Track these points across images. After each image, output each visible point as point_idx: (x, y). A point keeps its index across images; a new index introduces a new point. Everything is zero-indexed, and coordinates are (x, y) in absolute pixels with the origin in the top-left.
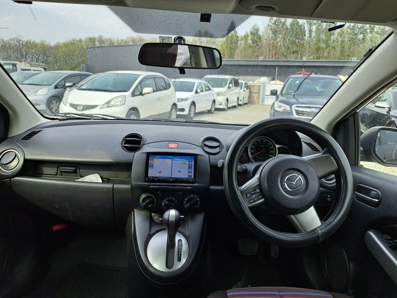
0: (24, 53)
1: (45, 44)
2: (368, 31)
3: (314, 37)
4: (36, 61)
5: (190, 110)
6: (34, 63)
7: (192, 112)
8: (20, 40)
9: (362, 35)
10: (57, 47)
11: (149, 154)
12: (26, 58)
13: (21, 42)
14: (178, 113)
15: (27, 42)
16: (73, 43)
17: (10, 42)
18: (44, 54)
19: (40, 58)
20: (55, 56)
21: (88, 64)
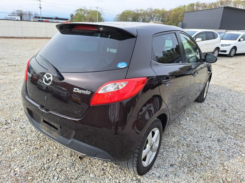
0: (153, 17)
1: (164, 10)
4: (158, 21)
5: (231, 52)
6: (157, 22)
8: (152, 9)
10: (170, 12)
12: (153, 19)
13: (152, 10)
14: (220, 53)
15: (155, 10)
16: (180, 9)
17: (147, 10)
18: (163, 16)
19: (160, 19)
20: (168, 17)
21: (184, 22)
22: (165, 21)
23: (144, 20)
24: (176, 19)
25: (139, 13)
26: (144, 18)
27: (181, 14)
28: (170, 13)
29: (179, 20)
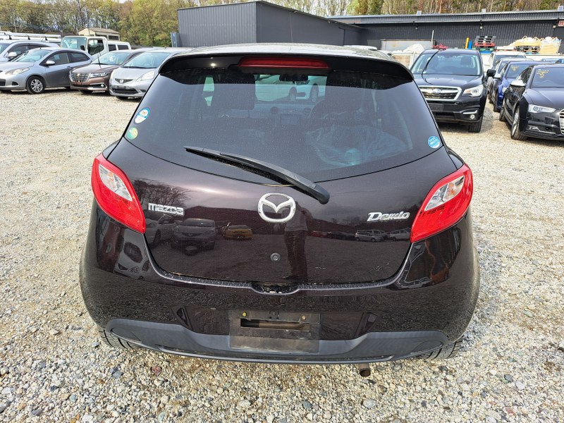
4: (102, 27)
18: (112, 15)
19: (107, 22)
20: (128, 19)
21: (180, 32)
22: (120, 29)
23: (65, 24)
24: (148, 24)
25: (44, 6)
26: (63, 19)
27: (156, 13)
28: (131, 9)
29: (155, 26)
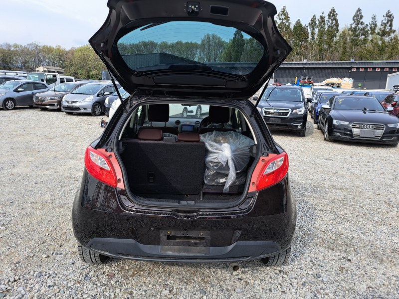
1: (61, 49)
2: (369, 32)
3: (317, 39)
5: (197, 112)
6: (51, 67)
7: (199, 113)
9: (363, 37)
11: (182, 125)
13: (38, 48)
15: (44, 47)
17: (28, 47)
18: (60, 58)
19: (56, 62)
20: (71, 61)
22: (65, 67)
23: (26, 63)
24: (85, 65)
25: (12, 51)
26: (25, 60)
28: (73, 54)
29: (90, 66)
